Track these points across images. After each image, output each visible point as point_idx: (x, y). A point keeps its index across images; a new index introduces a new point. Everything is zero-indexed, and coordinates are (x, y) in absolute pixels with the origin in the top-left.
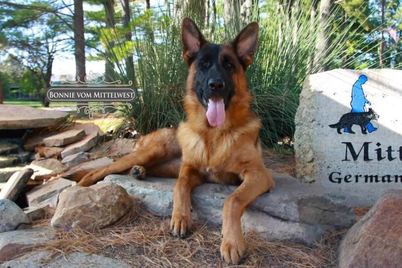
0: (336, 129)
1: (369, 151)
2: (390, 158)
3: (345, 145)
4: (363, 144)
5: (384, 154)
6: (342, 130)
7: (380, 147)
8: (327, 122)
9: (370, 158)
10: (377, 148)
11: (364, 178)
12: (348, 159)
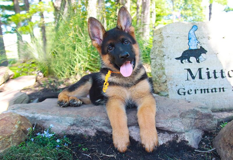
0: (180, 61)
1: (202, 74)
2: (215, 77)
3: (187, 70)
4: (198, 69)
5: (212, 75)
7: (209, 71)
8: (173, 56)
9: (202, 78)
10: (207, 71)
11: (200, 91)
12: (189, 79)
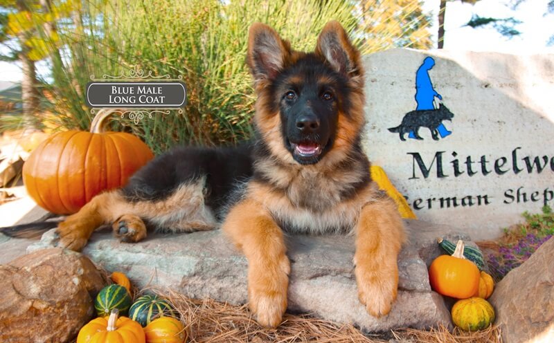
1: (443, 164)
2: (471, 173)
3: (412, 156)
4: (434, 154)
5: (463, 167)
6: (406, 135)
7: (457, 157)
8: (384, 124)
9: (444, 174)
10: (453, 158)
11: (439, 203)
12: (416, 176)
